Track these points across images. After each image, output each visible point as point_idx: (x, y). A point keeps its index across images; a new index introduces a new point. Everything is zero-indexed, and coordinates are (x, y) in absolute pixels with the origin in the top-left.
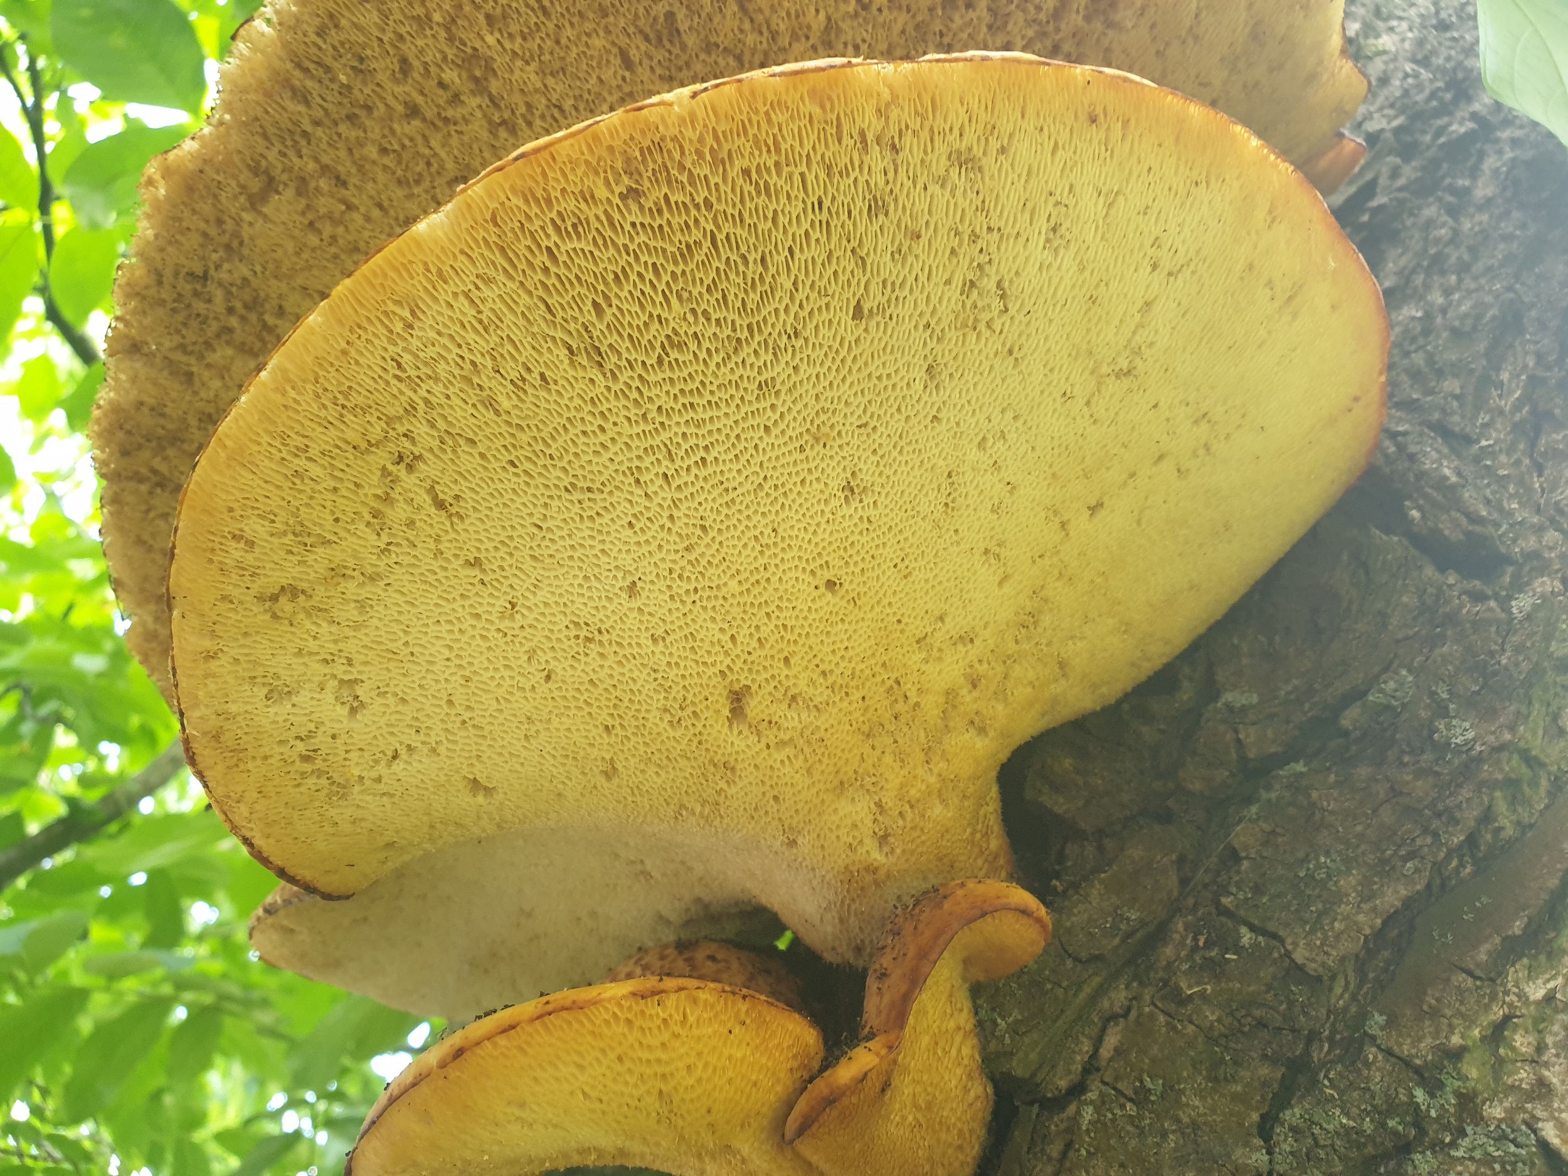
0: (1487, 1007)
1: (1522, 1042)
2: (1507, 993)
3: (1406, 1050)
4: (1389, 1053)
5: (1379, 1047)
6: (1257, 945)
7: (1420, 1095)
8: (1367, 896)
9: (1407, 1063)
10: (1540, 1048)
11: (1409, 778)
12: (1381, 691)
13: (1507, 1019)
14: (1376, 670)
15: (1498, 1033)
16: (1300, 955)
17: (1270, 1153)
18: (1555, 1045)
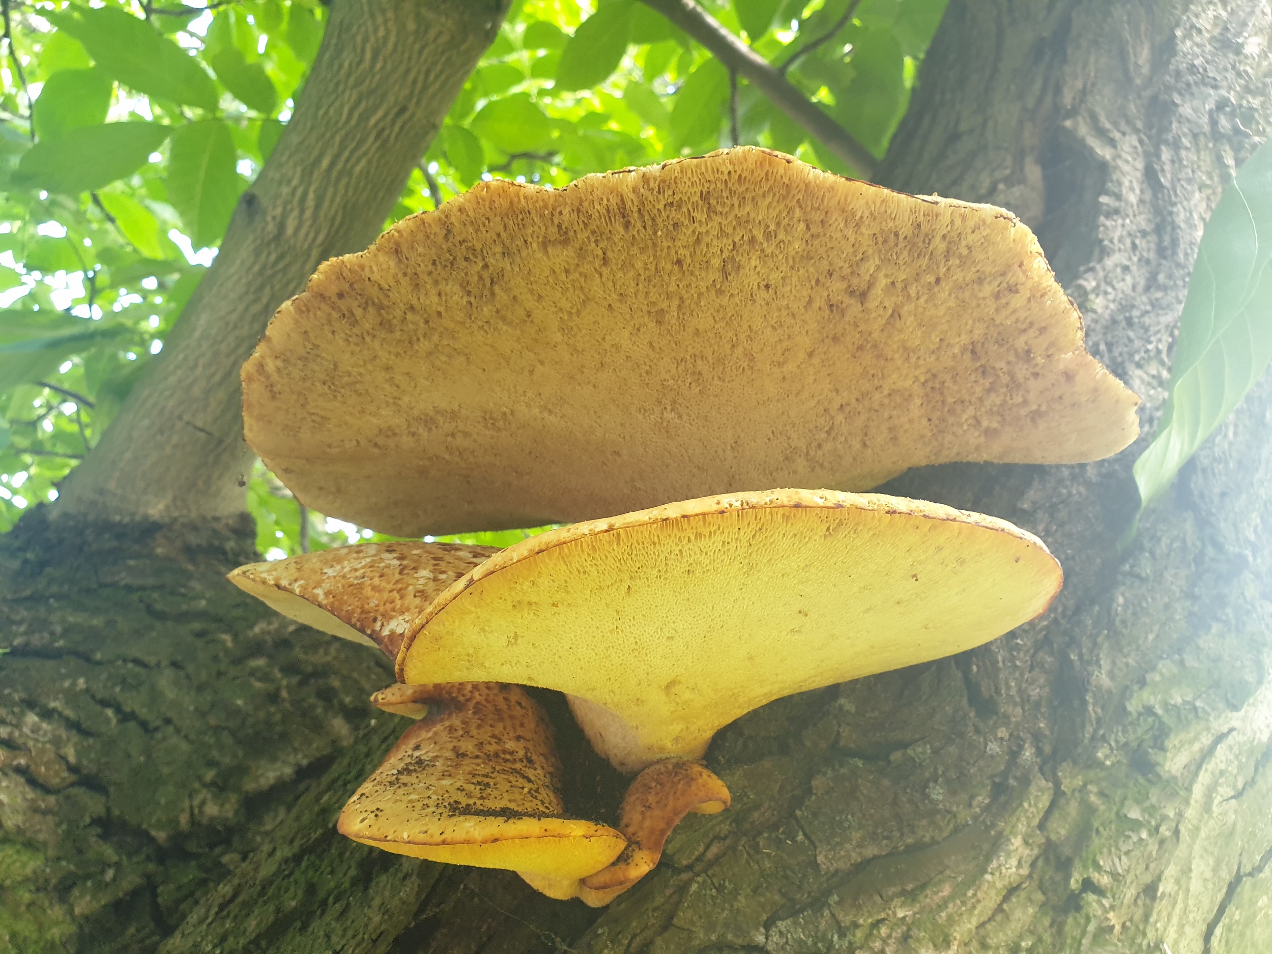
0: (879, 913)
1: (884, 931)
2: (890, 909)
3: (840, 917)
4: (833, 915)
5: (830, 911)
6: (803, 843)
7: (836, 937)
8: (860, 845)
9: (838, 922)
10: (889, 936)
11: (904, 800)
12: (914, 750)
13: (884, 919)
14: (917, 736)
15: (877, 924)
16: (820, 859)
17: (767, 938)
18: (895, 938)
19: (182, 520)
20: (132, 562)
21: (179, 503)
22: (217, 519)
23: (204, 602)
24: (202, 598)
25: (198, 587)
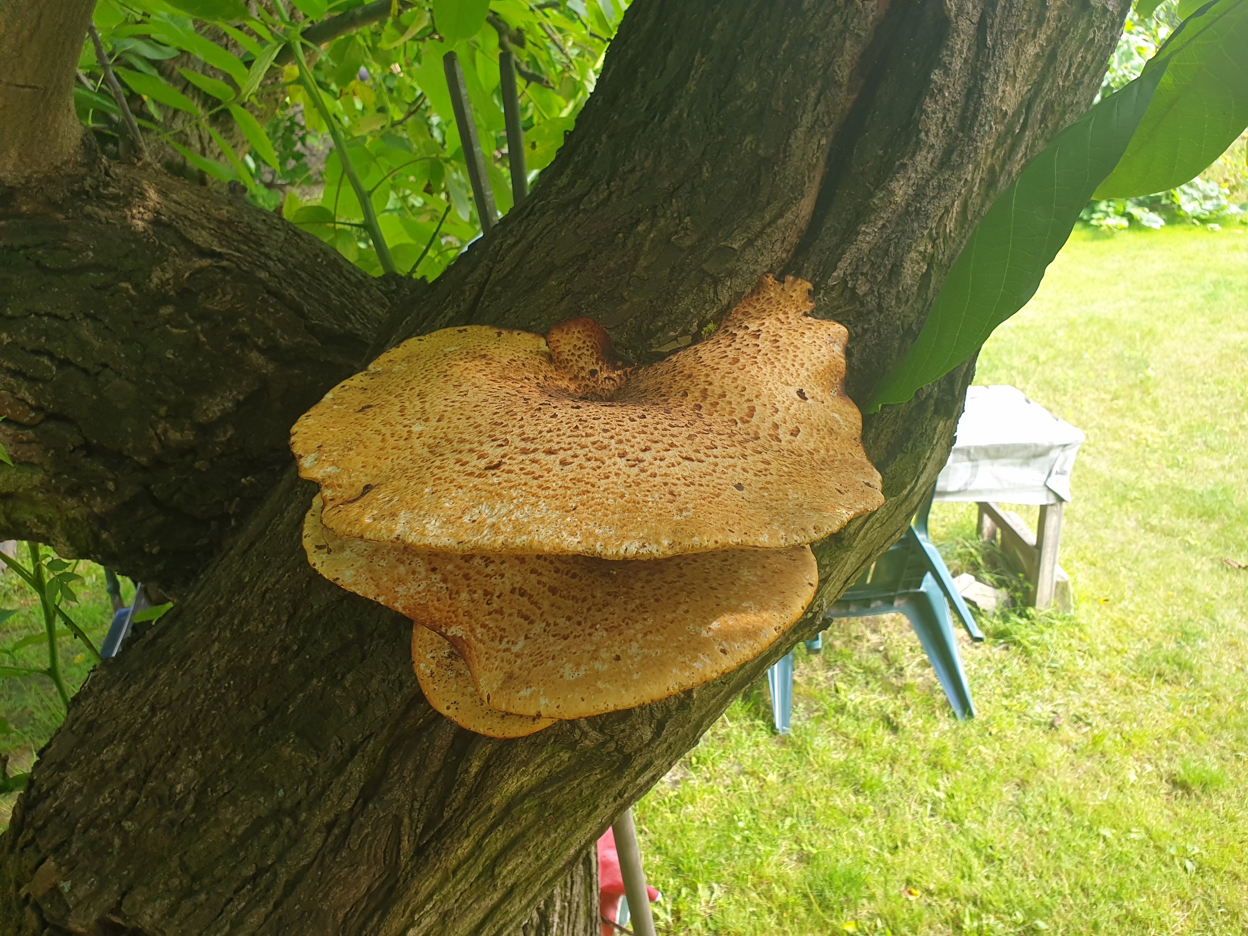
19: (35, 176)
21: (26, 159)
23: (91, 254)
24: (88, 248)
25: (79, 239)
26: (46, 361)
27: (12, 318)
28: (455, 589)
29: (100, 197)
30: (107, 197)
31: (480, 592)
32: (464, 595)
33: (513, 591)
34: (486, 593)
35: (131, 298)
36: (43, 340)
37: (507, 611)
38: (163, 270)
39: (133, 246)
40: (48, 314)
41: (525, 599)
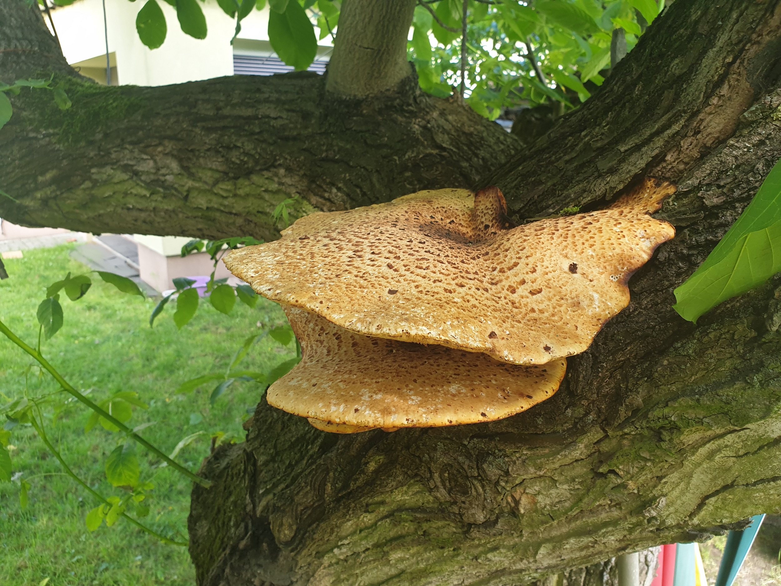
19: (371, 95)
20: (355, 118)
21: (368, 86)
22: (388, 90)
23: (386, 139)
24: (385, 136)
25: (383, 130)
26: (358, 191)
27: (352, 167)
28: (309, 319)
29: (403, 111)
30: (407, 111)
31: (320, 327)
32: (311, 325)
33: (334, 335)
34: (322, 329)
35: (396, 165)
36: (360, 180)
37: (325, 344)
38: (413, 152)
39: (405, 137)
40: (364, 168)
41: (336, 341)
